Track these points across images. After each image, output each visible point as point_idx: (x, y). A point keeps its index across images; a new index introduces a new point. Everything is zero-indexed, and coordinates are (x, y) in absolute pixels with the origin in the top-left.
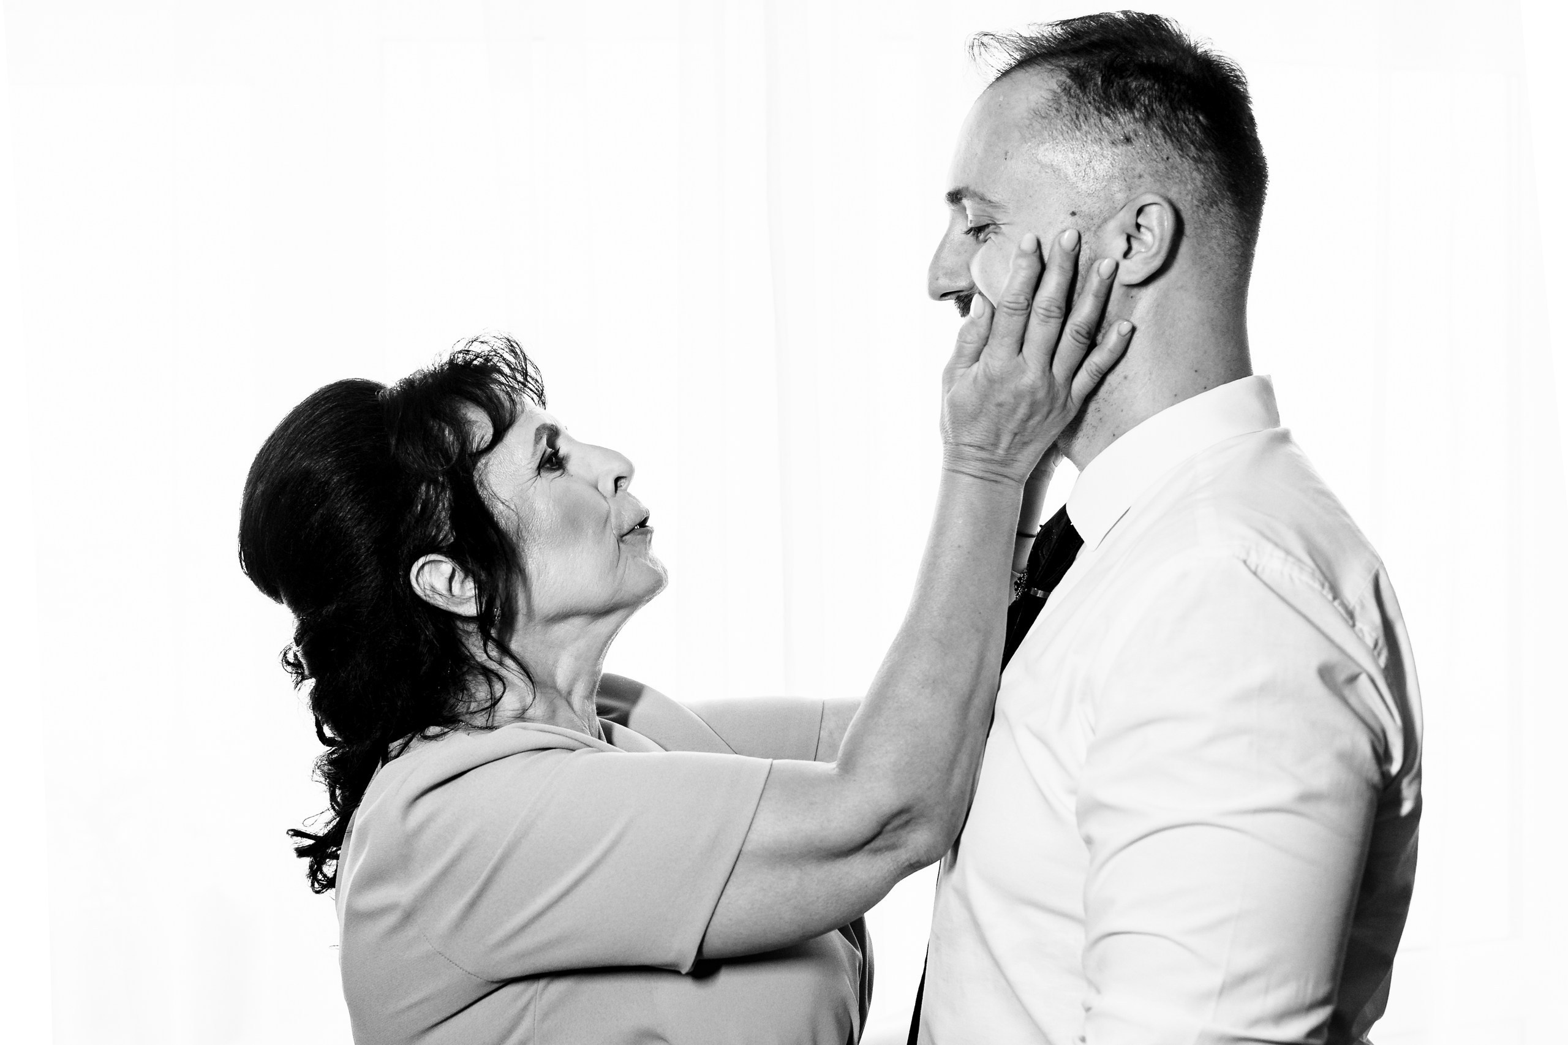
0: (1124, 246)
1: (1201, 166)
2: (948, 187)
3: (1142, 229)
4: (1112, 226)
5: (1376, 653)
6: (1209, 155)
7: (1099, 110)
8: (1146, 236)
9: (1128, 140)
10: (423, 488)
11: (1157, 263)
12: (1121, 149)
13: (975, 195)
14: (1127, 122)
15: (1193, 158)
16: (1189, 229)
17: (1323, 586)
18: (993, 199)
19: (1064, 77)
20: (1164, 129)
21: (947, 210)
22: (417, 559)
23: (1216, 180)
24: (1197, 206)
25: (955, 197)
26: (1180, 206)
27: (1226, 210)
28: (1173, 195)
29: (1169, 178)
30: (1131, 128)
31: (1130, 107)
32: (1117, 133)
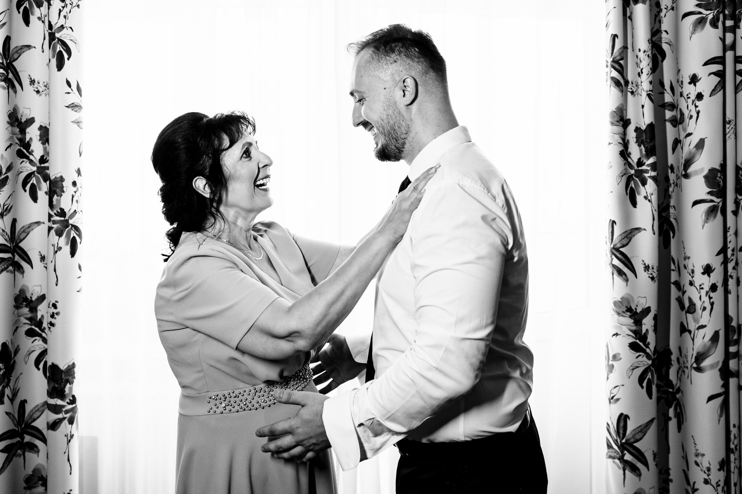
0: (403, 94)
1: (420, 63)
3: (406, 87)
4: (398, 88)
5: (503, 208)
6: (422, 59)
7: (384, 55)
8: (408, 89)
9: (395, 62)
11: (413, 96)
12: (394, 65)
13: (356, 91)
14: (394, 56)
15: (417, 62)
16: (419, 83)
17: (484, 189)
18: (362, 91)
19: (372, 49)
20: (405, 55)
23: (426, 66)
24: (422, 76)
26: (415, 77)
27: (432, 74)
28: (413, 74)
29: (410, 70)
30: (395, 58)
31: (393, 52)
32: (392, 60)
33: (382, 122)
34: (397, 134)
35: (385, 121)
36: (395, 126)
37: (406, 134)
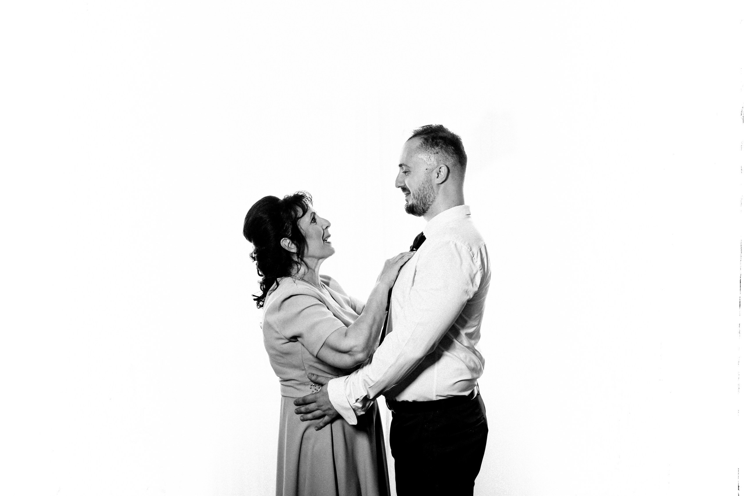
0: (437, 176)
1: (453, 158)
2: (399, 164)
3: (441, 172)
4: (435, 171)
6: (455, 155)
7: (431, 147)
8: (442, 173)
9: (437, 153)
10: (286, 224)
11: (444, 179)
12: (436, 155)
13: (406, 166)
14: (437, 149)
16: (451, 171)
18: (409, 166)
19: (423, 139)
20: (445, 150)
21: (399, 168)
22: (282, 238)
24: (452, 167)
25: (401, 165)
26: (449, 166)
28: (447, 164)
29: (446, 161)
30: (438, 150)
31: (438, 146)
32: (435, 151)
33: (419, 191)
34: (427, 201)
35: (421, 191)
36: (427, 195)
37: (432, 202)
